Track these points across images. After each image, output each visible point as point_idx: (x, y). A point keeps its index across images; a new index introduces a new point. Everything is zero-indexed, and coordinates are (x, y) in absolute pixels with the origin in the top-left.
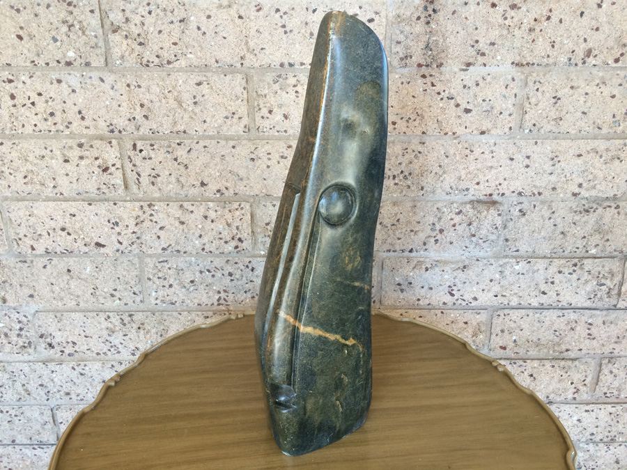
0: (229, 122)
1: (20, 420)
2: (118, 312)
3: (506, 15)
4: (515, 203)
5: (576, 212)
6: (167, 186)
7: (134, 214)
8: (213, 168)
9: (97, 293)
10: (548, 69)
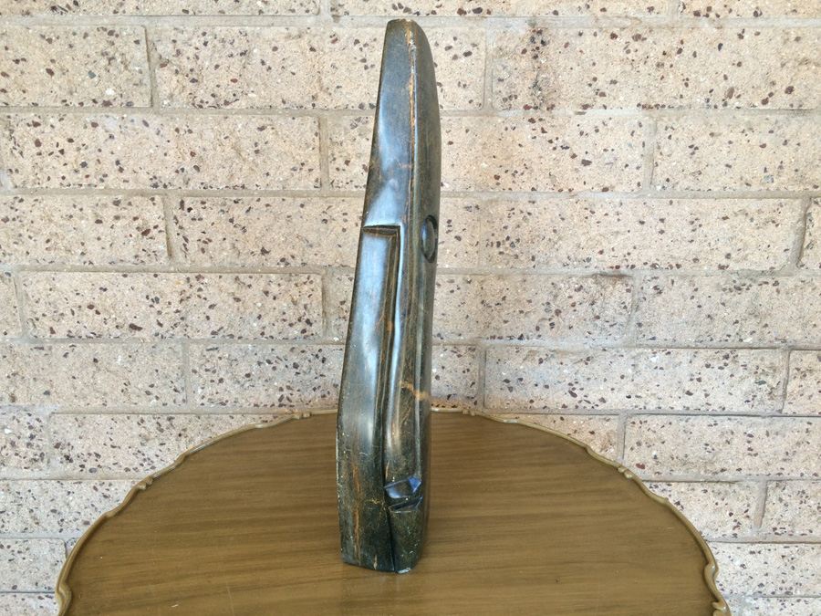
0: (297, 175)
1: (24, 559)
2: (154, 415)
3: (629, 48)
4: (649, 278)
5: (724, 290)
6: (220, 254)
7: (179, 288)
8: (277, 231)
9: (130, 390)
10: (682, 112)
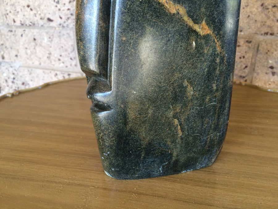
2: (62, 71)
9: (51, 57)
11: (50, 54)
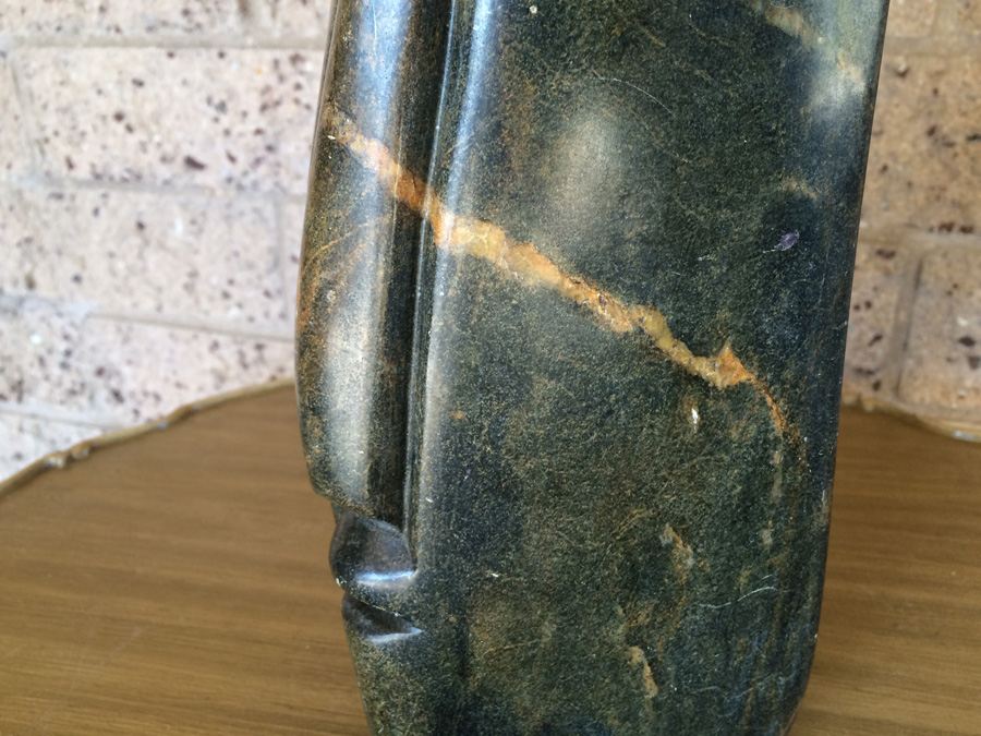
7: (260, 81)
9: (198, 288)
11: (194, 274)
